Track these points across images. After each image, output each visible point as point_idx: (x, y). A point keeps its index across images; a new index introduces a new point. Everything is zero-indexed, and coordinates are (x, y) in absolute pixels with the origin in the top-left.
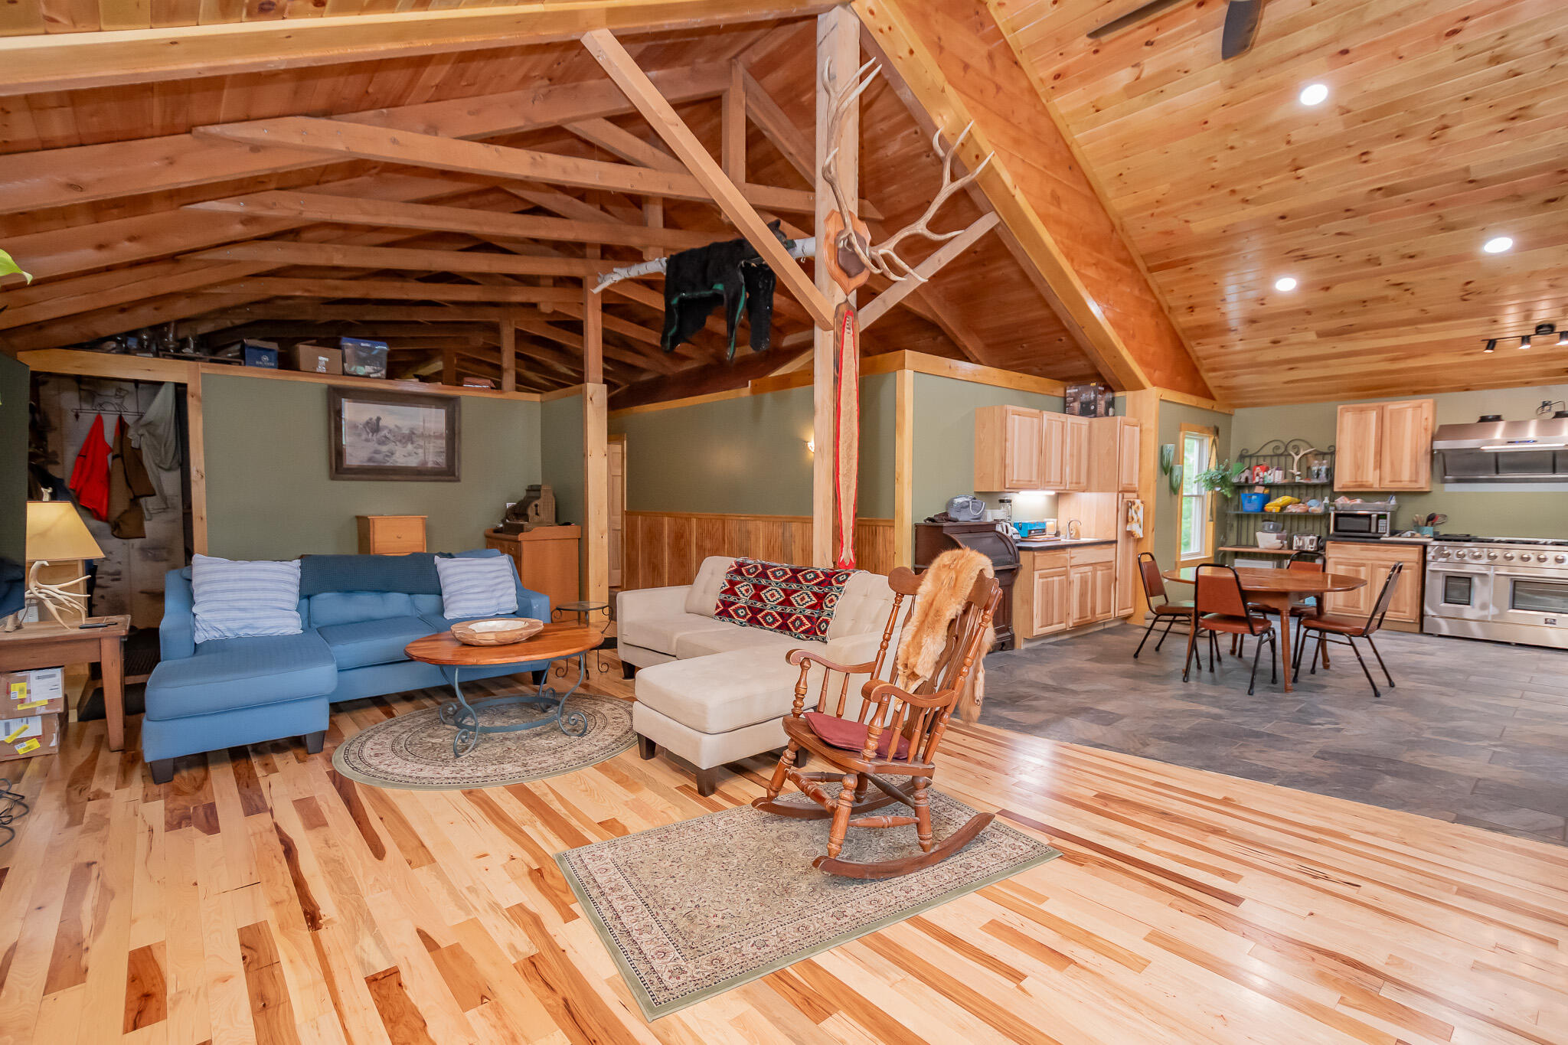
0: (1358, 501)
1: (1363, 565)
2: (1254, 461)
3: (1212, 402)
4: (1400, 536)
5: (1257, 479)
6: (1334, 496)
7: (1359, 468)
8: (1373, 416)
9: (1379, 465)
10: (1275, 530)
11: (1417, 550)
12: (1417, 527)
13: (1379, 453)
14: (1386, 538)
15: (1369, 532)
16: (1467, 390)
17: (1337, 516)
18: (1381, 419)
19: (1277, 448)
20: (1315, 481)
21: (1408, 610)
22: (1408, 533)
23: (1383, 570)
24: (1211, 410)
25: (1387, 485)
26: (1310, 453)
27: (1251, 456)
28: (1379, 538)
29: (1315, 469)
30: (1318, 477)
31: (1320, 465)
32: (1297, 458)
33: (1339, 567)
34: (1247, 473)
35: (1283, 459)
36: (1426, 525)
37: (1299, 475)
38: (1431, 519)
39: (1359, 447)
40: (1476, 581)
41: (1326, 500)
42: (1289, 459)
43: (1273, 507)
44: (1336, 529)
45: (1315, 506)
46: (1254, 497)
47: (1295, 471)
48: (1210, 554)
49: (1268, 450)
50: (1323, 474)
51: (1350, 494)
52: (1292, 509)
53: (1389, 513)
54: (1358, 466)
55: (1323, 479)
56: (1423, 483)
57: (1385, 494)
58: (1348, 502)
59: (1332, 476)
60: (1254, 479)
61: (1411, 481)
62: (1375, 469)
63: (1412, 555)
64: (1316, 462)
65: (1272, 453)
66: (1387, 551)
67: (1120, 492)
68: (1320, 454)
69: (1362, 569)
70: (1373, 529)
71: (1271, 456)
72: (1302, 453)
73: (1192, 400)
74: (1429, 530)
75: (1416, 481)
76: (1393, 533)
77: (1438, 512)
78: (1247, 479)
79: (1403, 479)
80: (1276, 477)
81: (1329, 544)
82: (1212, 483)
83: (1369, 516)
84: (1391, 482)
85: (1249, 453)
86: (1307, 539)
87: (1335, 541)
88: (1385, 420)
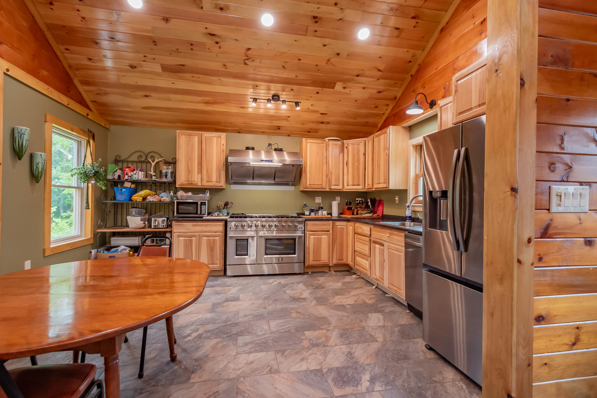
0: (190, 194)
1: (194, 236)
2: (125, 165)
3: (87, 111)
4: (212, 216)
5: (126, 177)
6: (176, 191)
7: (190, 172)
8: (196, 139)
9: (200, 171)
10: (139, 214)
11: (222, 224)
12: (219, 210)
13: (200, 163)
14: (206, 217)
15: (197, 213)
16: (239, 132)
17: (178, 203)
18: (201, 142)
19: (141, 156)
20: (164, 180)
21: (218, 262)
22: (216, 214)
23: (205, 238)
24: (86, 117)
25: (206, 184)
26: (161, 161)
27: (123, 161)
28: (202, 217)
29: (164, 171)
30: (166, 177)
31: (167, 169)
32: (153, 164)
33: (180, 238)
34: (119, 172)
35: (144, 165)
36: (224, 209)
37: (154, 175)
38: (226, 204)
39: (189, 159)
40: (250, 240)
41: (172, 194)
42: (149, 165)
43: (137, 197)
44: (178, 213)
45: (165, 197)
46: (123, 190)
47: (152, 173)
48: (89, 235)
49: (134, 158)
50: (169, 175)
51: (186, 190)
52: (150, 199)
53: (207, 202)
54: (189, 171)
55: (169, 179)
56: (222, 183)
57: (203, 190)
58: (184, 194)
59: (175, 177)
60: (124, 177)
61: (217, 182)
62: (198, 173)
63: (219, 227)
64: (165, 167)
65: (137, 160)
66: (207, 225)
68: (167, 163)
69: (193, 238)
70: (199, 212)
71: (137, 162)
72: (156, 161)
73: (64, 100)
74: (225, 211)
75: (219, 182)
76: (209, 214)
77: (229, 201)
78: (119, 176)
79: (213, 181)
80: (139, 176)
81: (174, 223)
82: (86, 176)
83: (197, 203)
84: (207, 182)
85: (122, 158)
86: (160, 220)
87: (177, 221)
88: (202, 143)
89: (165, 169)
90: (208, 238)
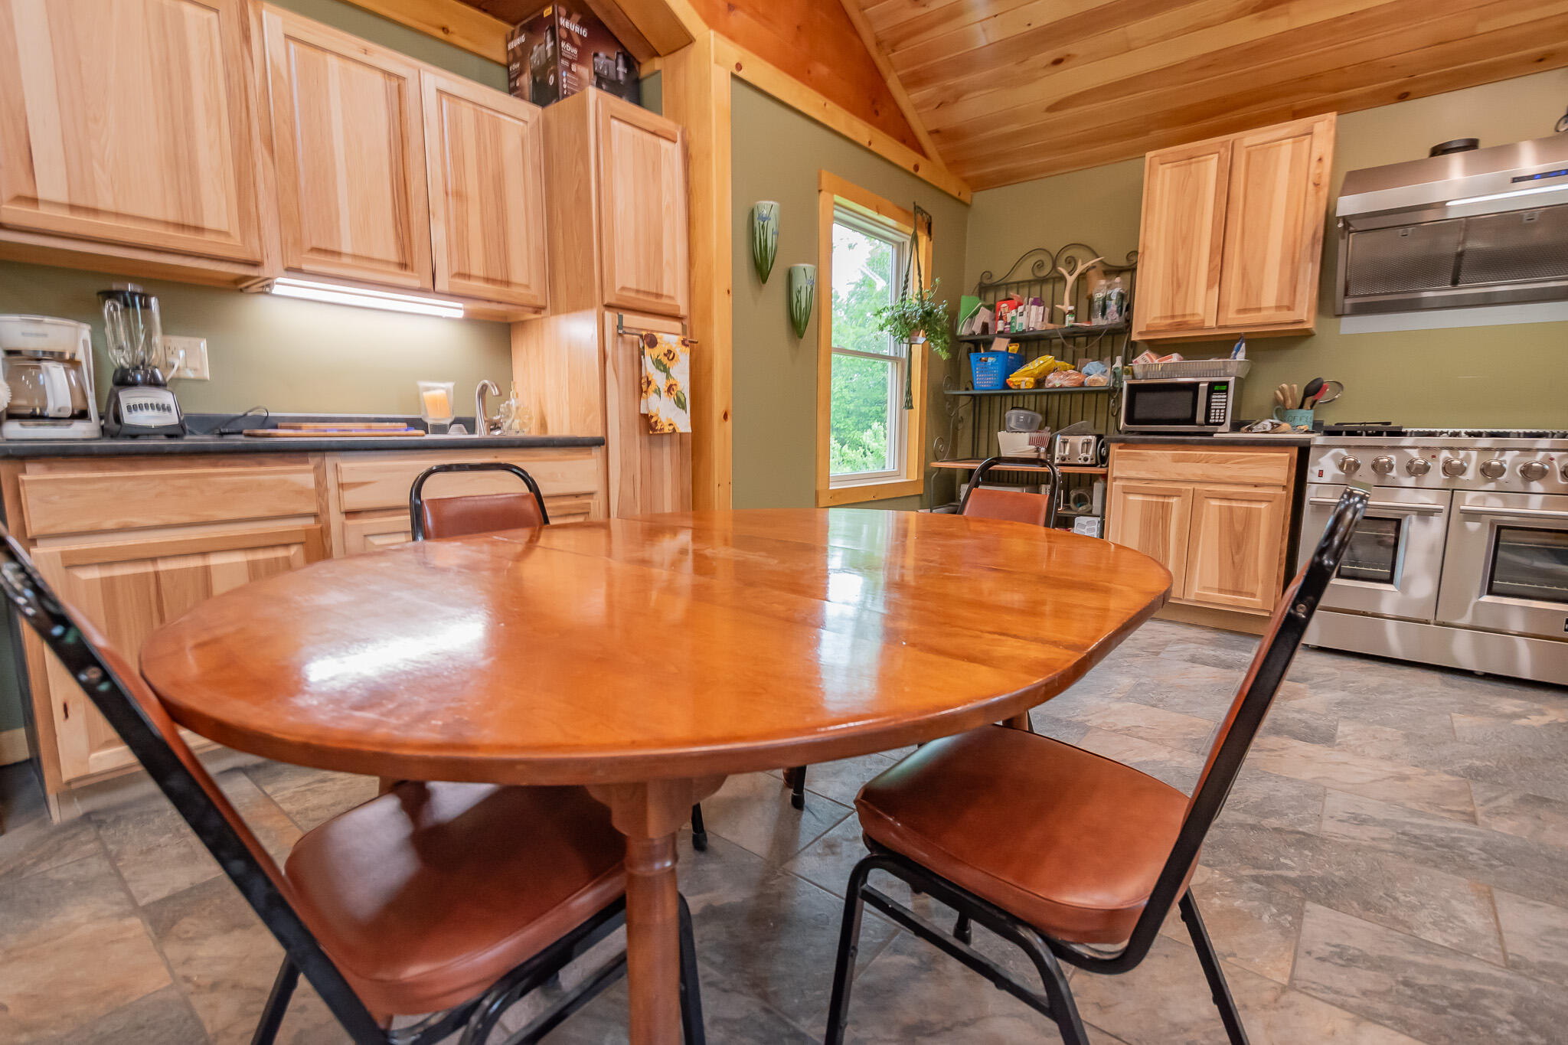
0: (1175, 358)
1: (1177, 493)
2: (1002, 295)
3: (916, 157)
4: (1250, 430)
5: (1000, 326)
6: (1133, 349)
7: (1179, 286)
8: (1211, 167)
9: (1218, 275)
10: (1028, 426)
11: (1288, 456)
12: (1280, 410)
13: (1220, 251)
14: (1224, 433)
15: (1192, 421)
16: (1404, 97)
17: (1133, 389)
18: (1228, 173)
19: (1040, 265)
20: (1098, 321)
21: (1259, 589)
22: (1267, 424)
23: (1215, 503)
24: (912, 174)
25: (1234, 319)
26: (1093, 267)
27: (996, 287)
28: (1211, 434)
29: (1099, 296)
30: (1103, 313)
31: (1109, 287)
32: (1071, 280)
33: (1131, 497)
34: (984, 315)
35: (1048, 289)
36: (1301, 407)
37: (1070, 312)
38: (1313, 390)
39: (1183, 240)
40: (1413, 528)
41: (1118, 363)
42: (1059, 286)
43: (1022, 378)
44: (1130, 420)
45: (1097, 374)
46: (990, 360)
47: (1067, 307)
48: (912, 474)
49: (1024, 273)
50: (1113, 306)
51: (1161, 347)
52: (1055, 381)
53: (1232, 380)
54: (1178, 283)
55: (1113, 317)
56: (1304, 311)
57: (1220, 345)
58: (1156, 361)
59: (1129, 308)
60: (996, 326)
61: (1278, 308)
62: (1209, 286)
63: (1277, 468)
64: (1103, 282)
65: (1031, 277)
66: (1226, 460)
67: (609, 307)
68: (1110, 271)
69: (1174, 500)
70: (1200, 417)
71: (1030, 282)
72: (1080, 268)
73: (861, 131)
74: (1305, 418)
75: (1289, 308)
76: (1236, 426)
77: (1327, 379)
78: (985, 326)
79: (1264, 304)
80: (1031, 318)
81: (1114, 449)
83: (1194, 387)
84: (1240, 311)
85: (996, 279)
86: (1080, 440)
87: (1125, 443)
88: (1235, 173)
89: (1103, 289)
90: (1225, 503)
